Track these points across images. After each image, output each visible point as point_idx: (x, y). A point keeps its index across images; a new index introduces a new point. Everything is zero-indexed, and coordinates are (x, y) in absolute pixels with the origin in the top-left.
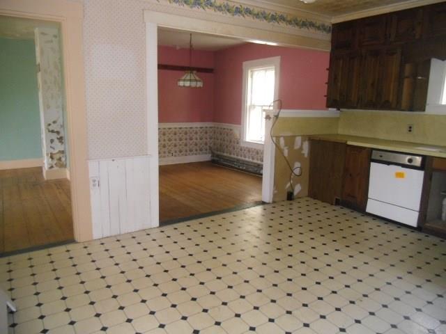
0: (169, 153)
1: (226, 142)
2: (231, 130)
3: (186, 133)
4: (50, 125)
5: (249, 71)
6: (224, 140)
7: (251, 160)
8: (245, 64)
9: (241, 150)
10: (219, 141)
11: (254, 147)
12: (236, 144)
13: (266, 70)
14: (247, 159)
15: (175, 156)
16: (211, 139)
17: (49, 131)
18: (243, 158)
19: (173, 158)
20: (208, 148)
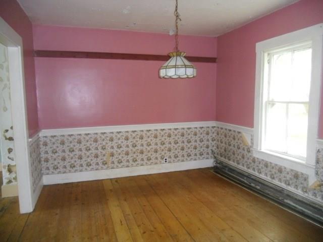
0: (162, 158)
1: (232, 147)
2: (239, 133)
3: (183, 135)
4: (7, 131)
5: (266, 55)
6: (230, 145)
7: (268, 179)
8: (259, 46)
9: (254, 161)
10: (223, 144)
11: (274, 161)
12: (246, 152)
13: (294, 50)
14: (262, 176)
15: (170, 162)
16: (213, 141)
17: (6, 139)
18: (256, 174)
19: (167, 165)
20: (210, 152)
